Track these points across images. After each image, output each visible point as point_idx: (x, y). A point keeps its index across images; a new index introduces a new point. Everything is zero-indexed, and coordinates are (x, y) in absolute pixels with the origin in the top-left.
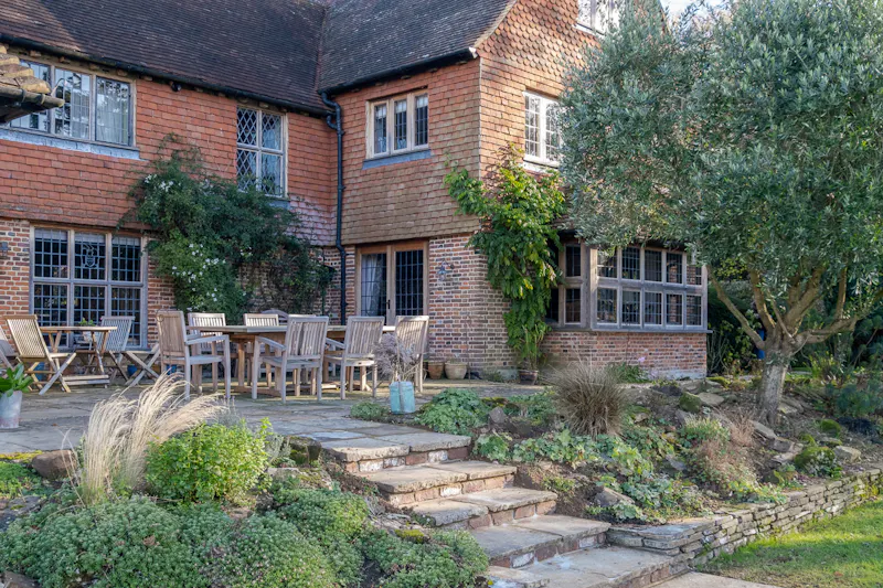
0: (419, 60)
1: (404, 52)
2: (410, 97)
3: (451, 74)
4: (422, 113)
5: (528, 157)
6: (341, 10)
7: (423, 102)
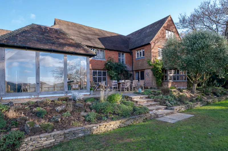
0: (143, 45)
1: (141, 43)
2: (142, 50)
3: (147, 46)
4: (143, 52)
5: (159, 57)
6: (132, 38)
7: (144, 50)
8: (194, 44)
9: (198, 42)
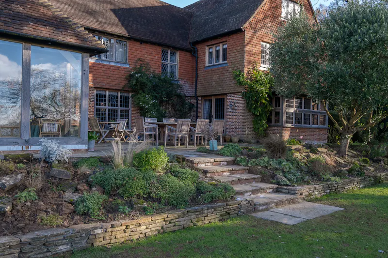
0: (224, 32)
1: (219, 29)
2: (221, 45)
3: (235, 36)
4: (225, 50)
5: (262, 65)
6: (198, 14)
7: (225, 46)
8: (351, 34)
9: (359, 30)
